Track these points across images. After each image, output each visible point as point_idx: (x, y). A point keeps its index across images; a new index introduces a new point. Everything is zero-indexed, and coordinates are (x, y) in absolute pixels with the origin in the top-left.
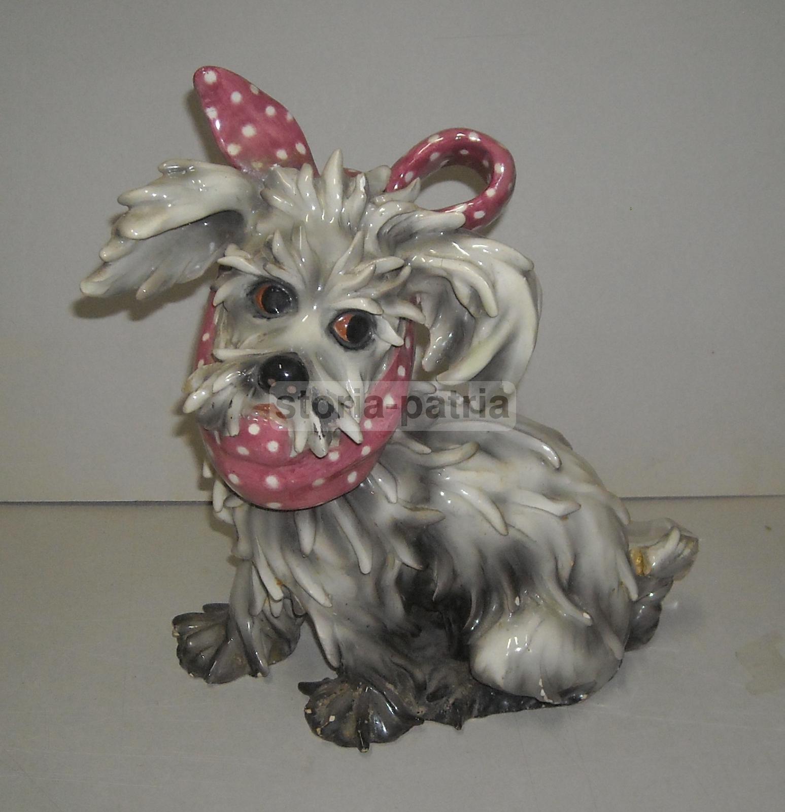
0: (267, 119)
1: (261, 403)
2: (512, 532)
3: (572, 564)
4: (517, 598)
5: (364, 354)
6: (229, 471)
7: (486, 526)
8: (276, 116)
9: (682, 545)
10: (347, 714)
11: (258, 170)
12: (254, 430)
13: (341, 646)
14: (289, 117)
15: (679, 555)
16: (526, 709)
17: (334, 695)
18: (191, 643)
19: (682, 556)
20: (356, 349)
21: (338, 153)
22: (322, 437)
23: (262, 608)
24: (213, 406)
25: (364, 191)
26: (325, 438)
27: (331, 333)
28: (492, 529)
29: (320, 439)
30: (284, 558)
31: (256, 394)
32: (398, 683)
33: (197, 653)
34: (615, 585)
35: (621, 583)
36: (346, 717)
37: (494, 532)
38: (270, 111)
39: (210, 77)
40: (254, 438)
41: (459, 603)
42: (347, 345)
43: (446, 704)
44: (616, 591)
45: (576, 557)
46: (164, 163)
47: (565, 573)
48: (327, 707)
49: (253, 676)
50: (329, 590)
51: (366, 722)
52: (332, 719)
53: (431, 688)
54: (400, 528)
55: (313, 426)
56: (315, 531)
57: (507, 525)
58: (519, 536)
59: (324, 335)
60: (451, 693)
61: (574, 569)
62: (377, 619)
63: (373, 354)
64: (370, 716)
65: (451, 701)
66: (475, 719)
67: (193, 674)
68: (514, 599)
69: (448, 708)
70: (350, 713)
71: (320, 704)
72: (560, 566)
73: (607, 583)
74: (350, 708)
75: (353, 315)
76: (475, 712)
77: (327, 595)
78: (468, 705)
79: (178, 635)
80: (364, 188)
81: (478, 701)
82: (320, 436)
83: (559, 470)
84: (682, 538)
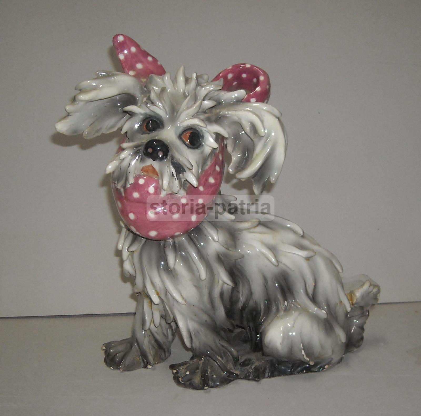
0: (148, 62)
1: (146, 165)
2: (281, 265)
3: (314, 285)
4: (286, 302)
5: (198, 151)
6: (129, 212)
7: (267, 261)
8: (152, 61)
9: (372, 287)
10: (196, 371)
11: (144, 82)
12: (141, 181)
13: (191, 333)
14: (159, 63)
15: (371, 292)
16: (295, 374)
17: (189, 364)
18: (112, 351)
19: (372, 292)
20: (194, 148)
21: (182, 67)
22: (176, 179)
23: (149, 327)
24: (120, 168)
25: (195, 78)
26: (178, 181)
27: (181, 139)
28: (270, 263)
29: (176, 180)
30: (160, 276)
31: (142, 159)
32: (224, 357)
33: (115, 354)
34: (338, 302)
35: (341, 302)
36: (195, 372)
37: (272, 265)
38: (150, 59)
39: (121, 39)
40: (141, 186)
41: (254, 313)
42: (189, 146)
43: (251, 369)
44: (339, 305)
45: (316, 282)
46: (97, 72)
47: (310, 291)
48: (185, 369)
49: (145, 368)
50: (184, 295)
51: (207, 374)
52: (188, 373)
53: (242, 360)
54: (220, 258)
55: (172, 174)
56: (176, 257)
57: (278, 261)
58: (284, 268)
59: (177, 139)
60: (253, 364)
61: (315, 287)
62: (211, 317)
63: (202, 153)
64: (209, 372)
65: (253, 367)
66: (267, 379)
67: (112, 367)
68: (284, 302)
69: (251, 371)
70: (198, 370)
71: (181, 368)
72: (307, 287)
73: (333, 300)
74: (198, 368)
75: (191, 131)
76: (267, 375)
77: (183, 298)
78: (263, 369)
79: (105, 348)
80: (196, 77)
81: (268, 369)
82: (175, 179)
83: (303, 236)
84: (371, 285)
